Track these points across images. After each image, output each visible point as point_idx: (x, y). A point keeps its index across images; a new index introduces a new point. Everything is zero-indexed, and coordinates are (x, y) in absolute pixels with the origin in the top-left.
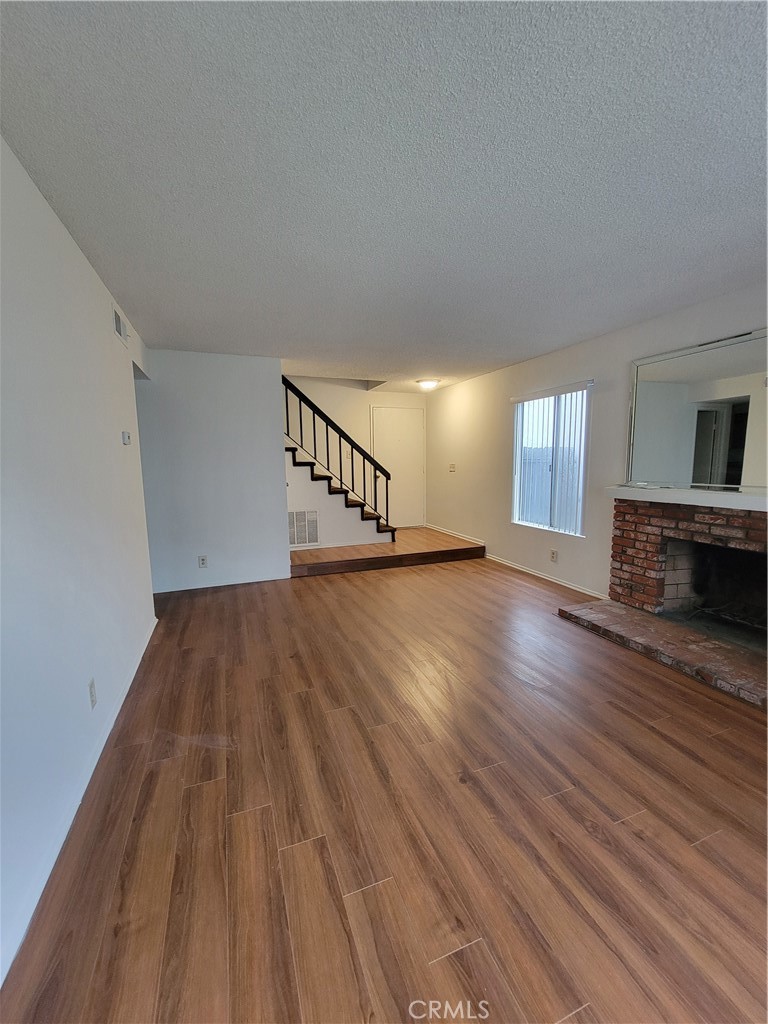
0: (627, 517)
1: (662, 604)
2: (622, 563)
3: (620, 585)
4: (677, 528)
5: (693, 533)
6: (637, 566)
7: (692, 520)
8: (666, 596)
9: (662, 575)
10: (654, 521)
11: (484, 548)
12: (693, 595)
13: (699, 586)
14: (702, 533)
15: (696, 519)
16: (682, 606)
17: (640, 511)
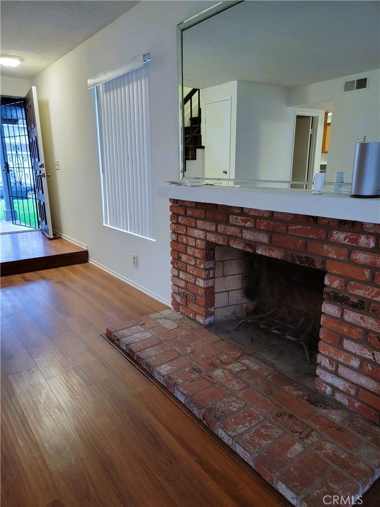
0: (180, 219)
1: (213, 314)
2: (179, 270)
3: (179, 294)
4: (216, 232)
5: (229, 237)
6: (189, 273)
7: (227, 222)
8: (217, 304)
9: (210, 283)
10: (200, 224)
11: (87, 251)
12: (245, 300)
13: (250, 292)
14: (235, 238)
15: (231, 221)
16: (234, 313)
17: (189, 213)
